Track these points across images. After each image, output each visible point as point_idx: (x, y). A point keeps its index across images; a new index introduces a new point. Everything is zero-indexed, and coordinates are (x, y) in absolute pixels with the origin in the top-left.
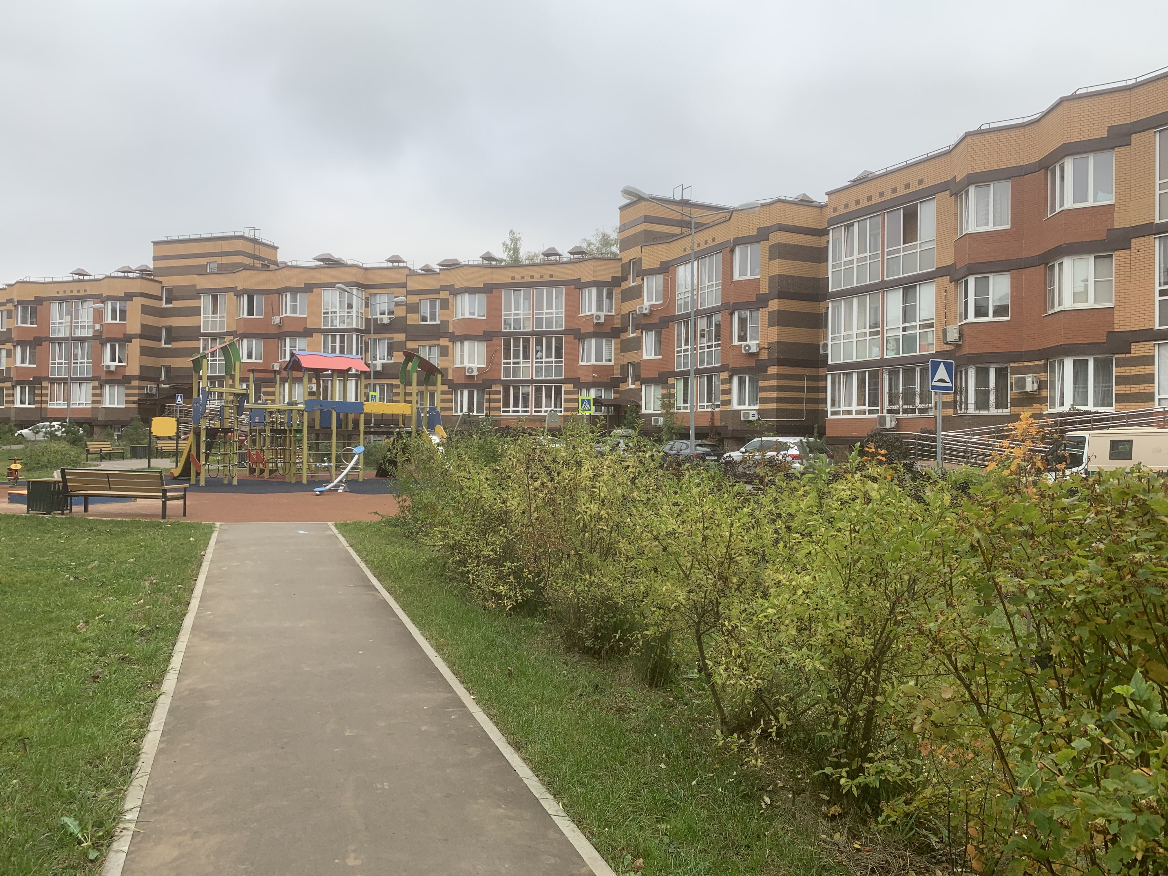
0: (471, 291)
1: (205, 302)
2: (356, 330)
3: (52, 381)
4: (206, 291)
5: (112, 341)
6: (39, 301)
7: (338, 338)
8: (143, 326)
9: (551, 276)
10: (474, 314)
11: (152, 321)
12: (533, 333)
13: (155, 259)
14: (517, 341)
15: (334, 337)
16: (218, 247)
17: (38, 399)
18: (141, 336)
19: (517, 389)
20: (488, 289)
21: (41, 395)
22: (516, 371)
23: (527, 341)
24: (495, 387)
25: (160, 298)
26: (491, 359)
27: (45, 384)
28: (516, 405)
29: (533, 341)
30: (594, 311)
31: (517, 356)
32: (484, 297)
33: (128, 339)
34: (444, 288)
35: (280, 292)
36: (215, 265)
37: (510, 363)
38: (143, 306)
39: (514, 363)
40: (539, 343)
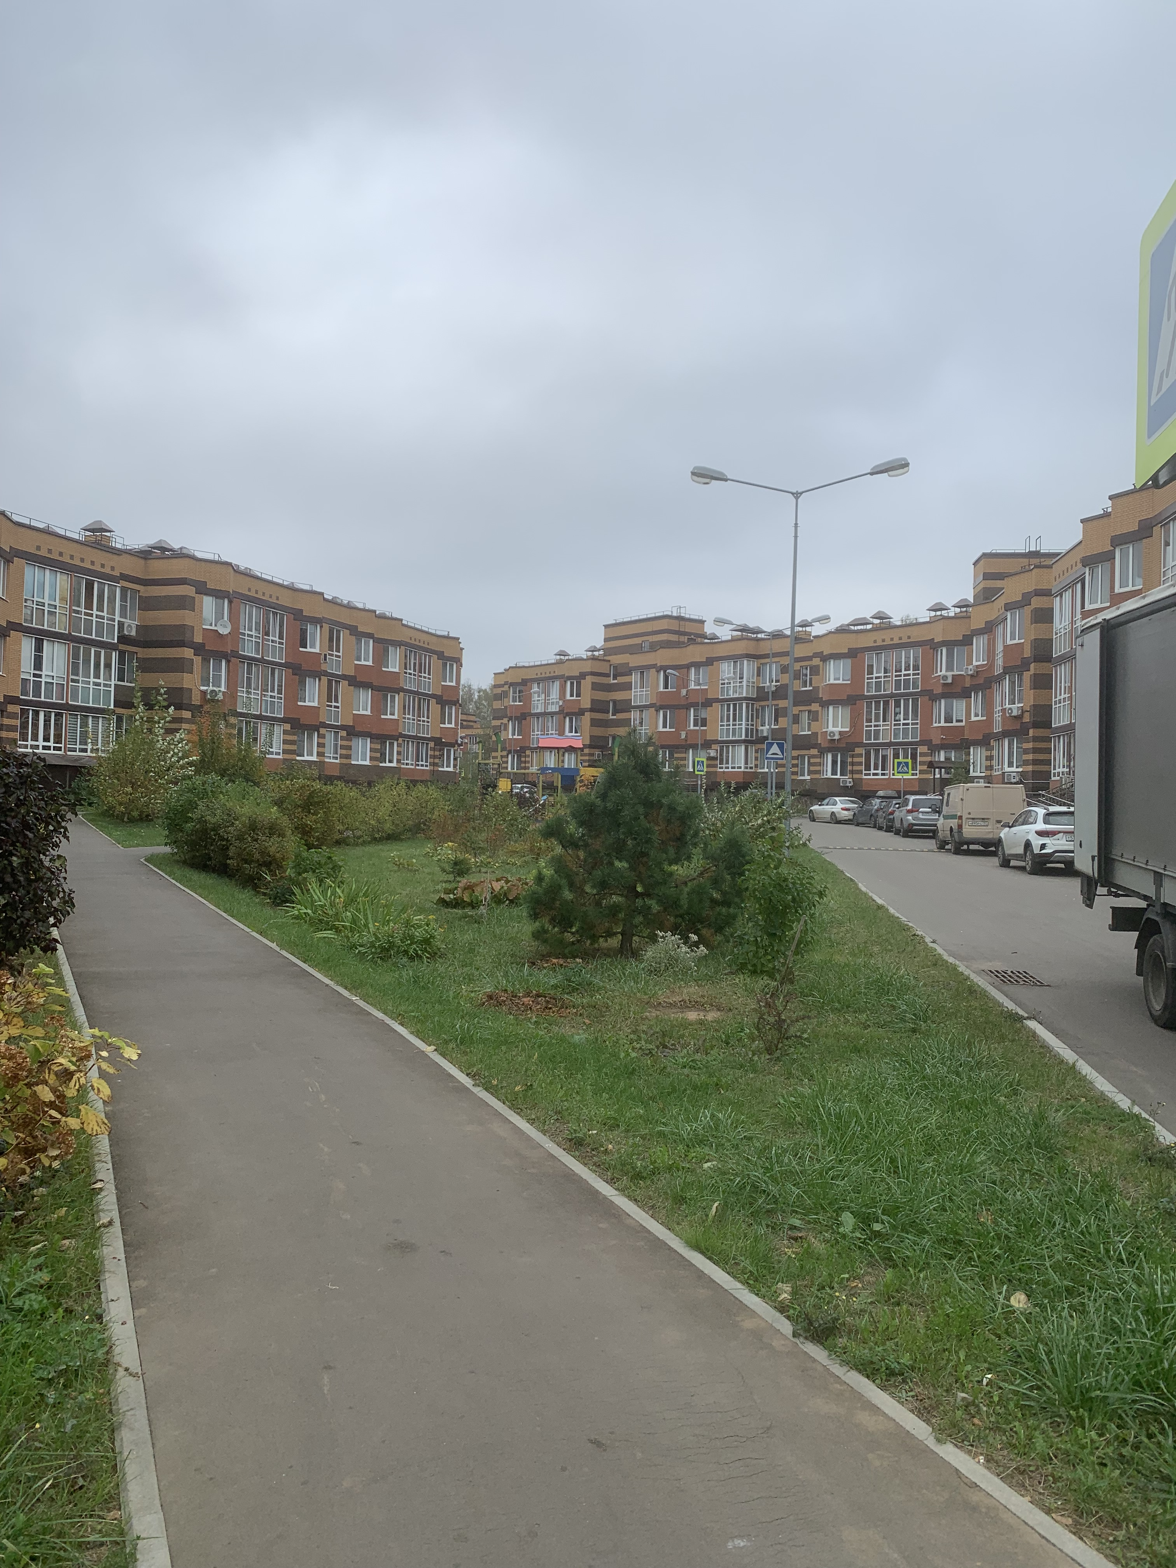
0: (836, 656)
1: (634, 678)
2: (746, 699)
3: (532, 749)
4: (636, 668)
5: (570, 714)
6: (525, 682)
7: (732, 706)
8: (593, 701)
9: (909, 637)
10: (839, 679)
11: (601, 696)
12: (892, 696)
13: (606, 640)
14: (877, 704)
15: (729, 706)
16: (649, 627)
17: (523, 765)
18: (592, 710)
19: (877, 751)
20: (853, 654)
21: (525, 762)
22: (877, 733)
23: (886, 703)
24: (858, 750)
25: (608, 675)
26: (855, 723)
27: (528, 752)
28: (876, 768)
29: (892, 703)
30: (944, 672)
31: (877, 720)
32: (849, 661)
33: (581, 712)
34: (816, 655)
35: (688, 667)
36: (647, 644)
37: (871, 726)
38: (593, 683)
39: (875, 726)
40: (897, 705)
